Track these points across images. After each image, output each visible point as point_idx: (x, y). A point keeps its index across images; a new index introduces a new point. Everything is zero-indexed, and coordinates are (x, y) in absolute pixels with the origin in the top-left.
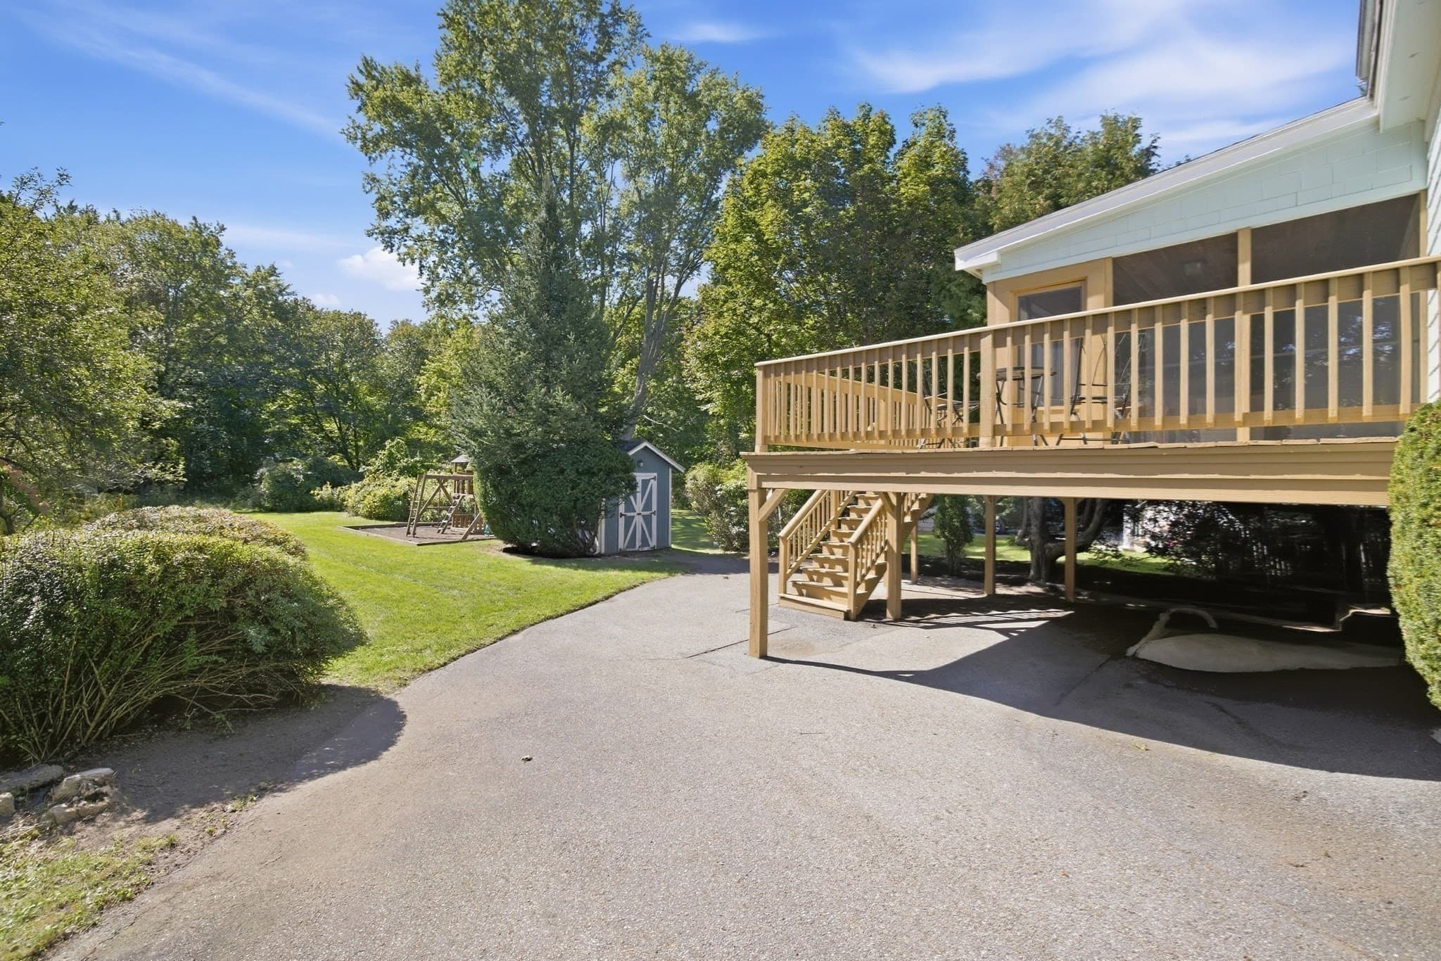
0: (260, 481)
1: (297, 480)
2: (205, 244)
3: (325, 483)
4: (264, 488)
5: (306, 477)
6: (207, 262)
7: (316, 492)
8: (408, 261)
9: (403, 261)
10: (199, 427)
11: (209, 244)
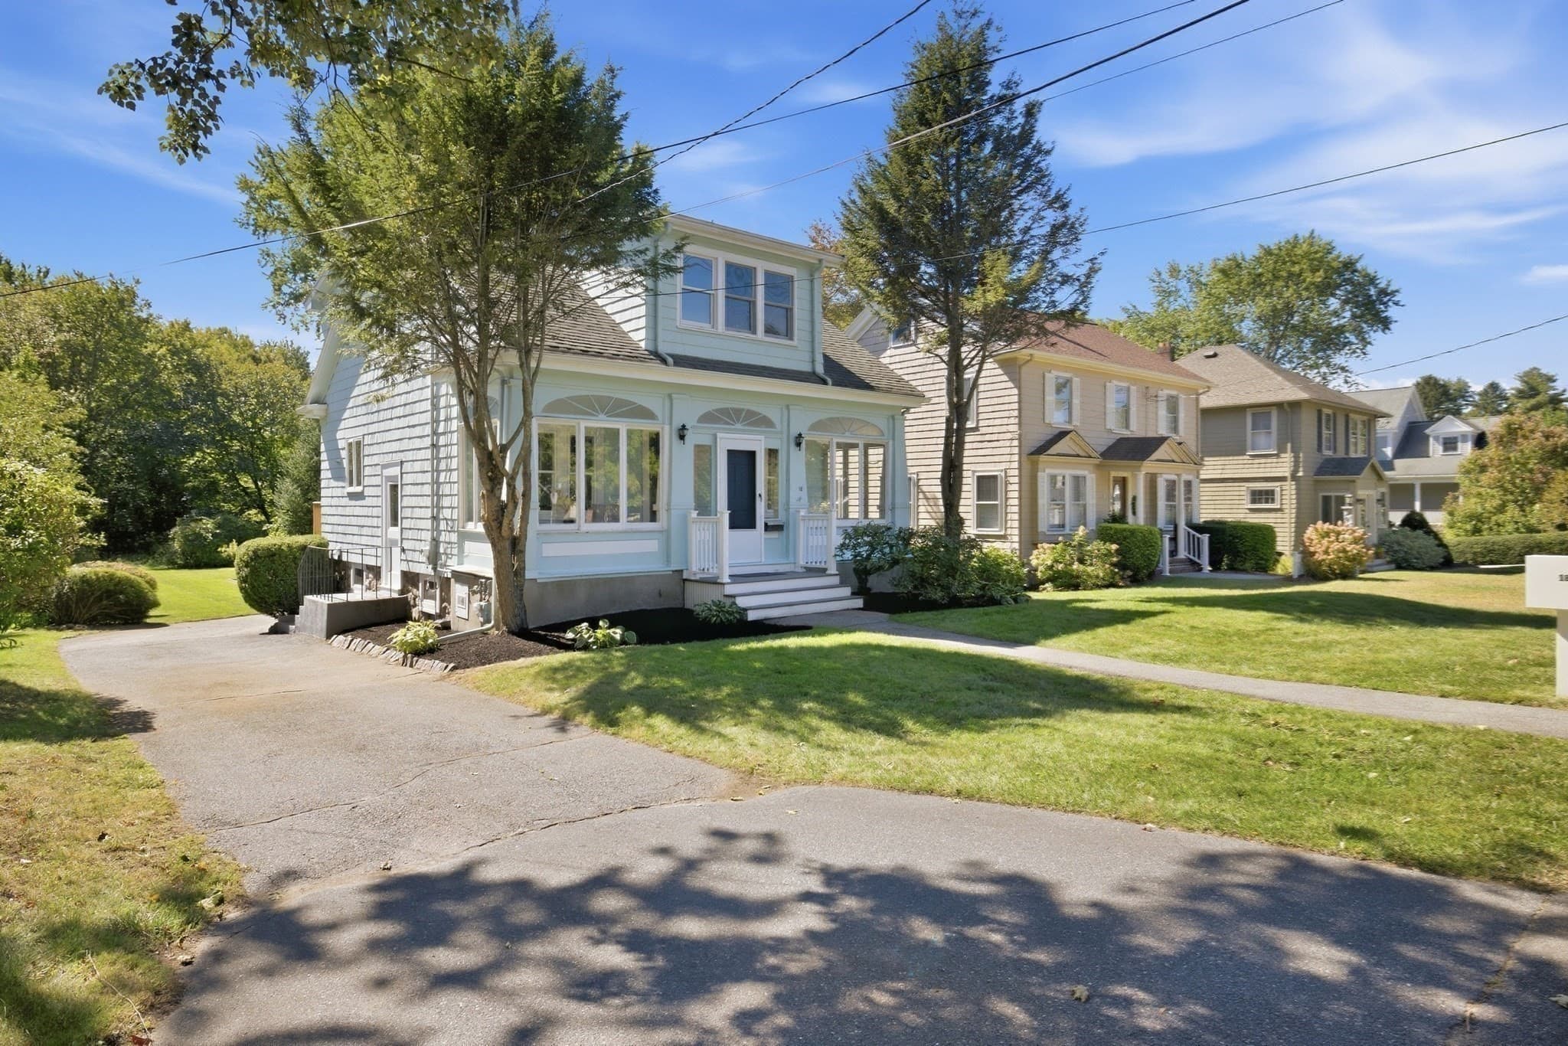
0: (173, 539)
1: (205, 539)
2: (121, 301)
3: (231, 541)
4: (176, 546)
5: (214, 535)
6: (123, 317)
7: (223, 549)
8: (302, 329)
9: (297, 329)
10: (119, 486)
11: (125, 299)
